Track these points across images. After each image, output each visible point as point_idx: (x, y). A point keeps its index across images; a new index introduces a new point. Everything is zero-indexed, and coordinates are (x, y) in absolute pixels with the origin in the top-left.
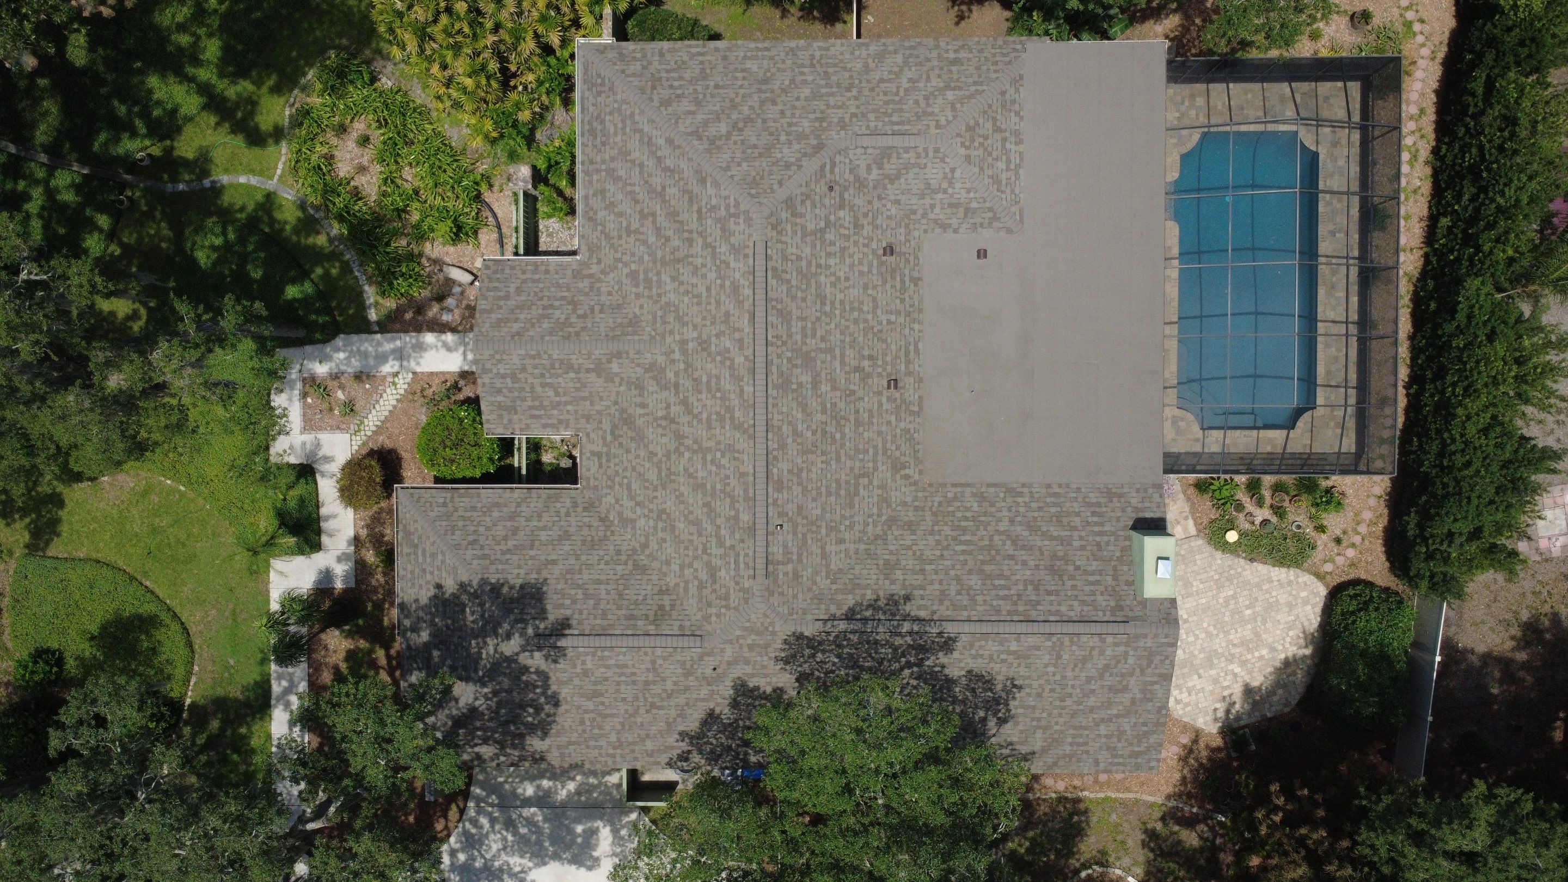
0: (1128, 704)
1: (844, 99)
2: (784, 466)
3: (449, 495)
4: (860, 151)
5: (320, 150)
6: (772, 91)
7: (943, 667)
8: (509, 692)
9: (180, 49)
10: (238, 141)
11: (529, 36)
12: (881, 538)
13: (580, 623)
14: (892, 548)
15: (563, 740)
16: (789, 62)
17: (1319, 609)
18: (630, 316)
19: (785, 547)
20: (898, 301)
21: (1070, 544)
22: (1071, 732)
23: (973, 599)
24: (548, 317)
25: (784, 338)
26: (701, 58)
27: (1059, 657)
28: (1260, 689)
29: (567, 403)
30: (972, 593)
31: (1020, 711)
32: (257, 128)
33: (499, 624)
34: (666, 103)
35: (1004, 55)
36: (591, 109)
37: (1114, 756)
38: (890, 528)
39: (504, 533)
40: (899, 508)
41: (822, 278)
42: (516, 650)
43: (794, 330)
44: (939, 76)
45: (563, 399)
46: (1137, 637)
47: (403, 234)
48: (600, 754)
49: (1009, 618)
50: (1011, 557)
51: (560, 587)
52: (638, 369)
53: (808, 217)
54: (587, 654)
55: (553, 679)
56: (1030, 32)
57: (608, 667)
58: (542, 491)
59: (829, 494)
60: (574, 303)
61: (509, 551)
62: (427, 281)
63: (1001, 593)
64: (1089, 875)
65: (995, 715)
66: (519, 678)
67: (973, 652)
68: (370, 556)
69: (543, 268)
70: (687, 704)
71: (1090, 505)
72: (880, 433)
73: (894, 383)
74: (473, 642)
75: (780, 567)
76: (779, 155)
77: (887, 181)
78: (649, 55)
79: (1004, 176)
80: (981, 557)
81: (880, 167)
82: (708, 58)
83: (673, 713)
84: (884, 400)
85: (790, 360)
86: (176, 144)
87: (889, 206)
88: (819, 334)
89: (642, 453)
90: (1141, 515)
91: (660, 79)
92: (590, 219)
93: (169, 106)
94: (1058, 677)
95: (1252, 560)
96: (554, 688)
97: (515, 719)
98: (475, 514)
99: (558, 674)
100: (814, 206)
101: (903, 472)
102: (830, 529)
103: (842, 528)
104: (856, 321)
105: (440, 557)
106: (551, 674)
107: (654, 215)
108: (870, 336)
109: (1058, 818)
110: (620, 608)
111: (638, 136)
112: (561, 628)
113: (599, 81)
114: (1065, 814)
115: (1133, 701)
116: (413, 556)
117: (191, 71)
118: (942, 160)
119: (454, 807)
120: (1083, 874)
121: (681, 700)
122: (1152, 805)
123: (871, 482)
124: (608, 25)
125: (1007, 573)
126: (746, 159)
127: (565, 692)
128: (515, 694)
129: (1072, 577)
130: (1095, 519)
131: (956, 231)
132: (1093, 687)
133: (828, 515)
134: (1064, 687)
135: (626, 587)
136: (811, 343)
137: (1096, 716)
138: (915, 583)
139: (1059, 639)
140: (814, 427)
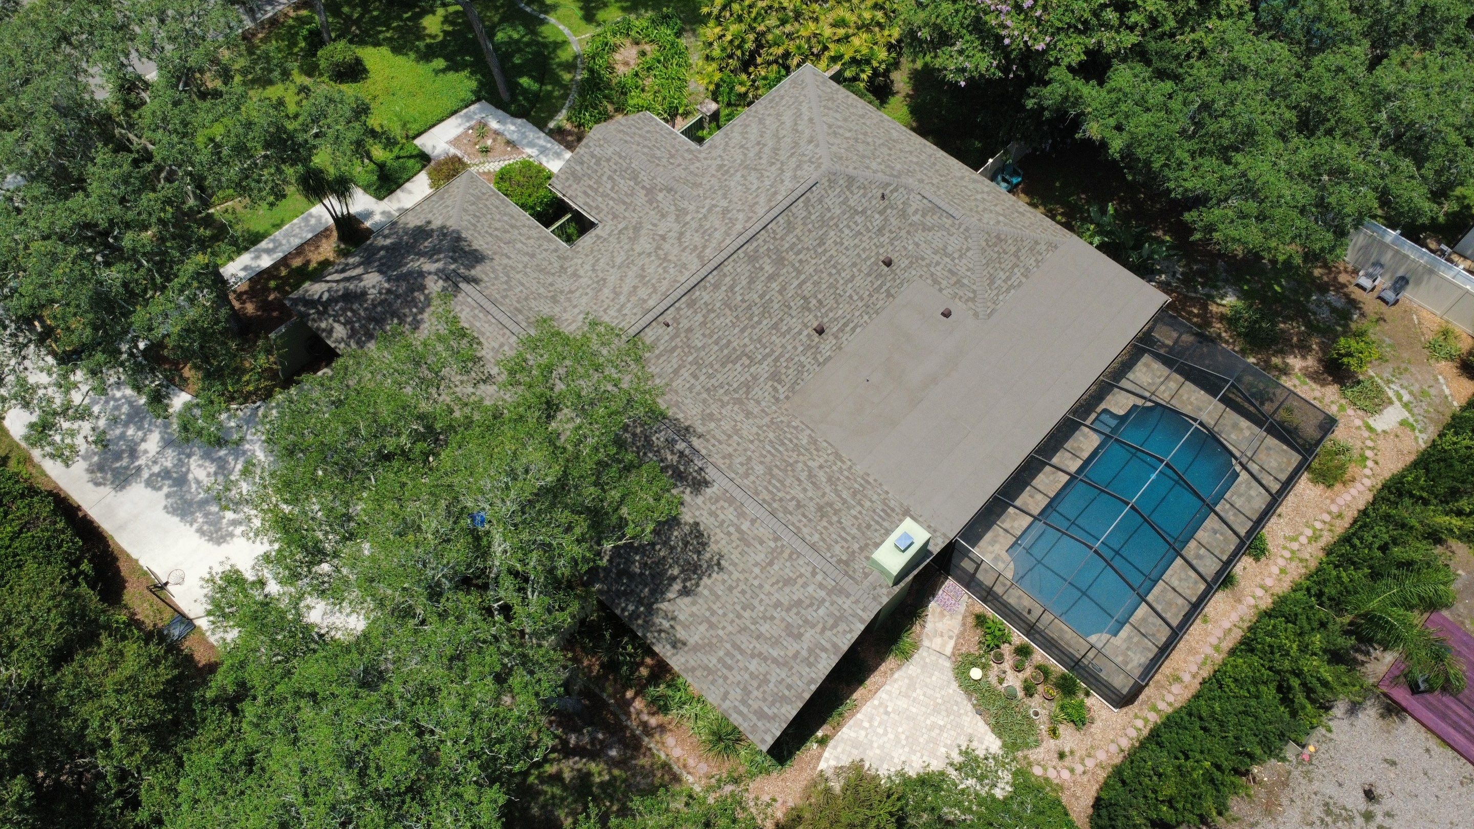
0: (790, 655)
1: (934, 176)
2: (706, 297)
5: (617, 41)
6: (894, 146)
7: (682, 503)
8: (398, 297)
10: (580, 13)
12: (724, 403)
13: (486, 287)
14: (724, 411)
16: (918, 146)
18: (698, 182)
19: (658, 340)
20: (868, 293)
21: (848, 509)
22: (728, 646)
23: (747, 474)
24: (650, 148)
25: (778, 236)
26: (868, 112)
27: (771, 564)
29: (612, 199)
30: (750, 471)
31: (706, 592)
32: (594, 15)
33: (439, 255)
34: (827, 108)
36: (782, 92)
37: (744, 702)
38: (735, 404)
39: (498, 227)
40: (752, 402)
41: (832, 233)
42: (433, 271)
43: (788, 238)
44: (1003, 210)
45: (613, 195)
46: (841, 592)
49: (760, 502)
50: (799, 480)
51: (497, 267)
52: (673, 208)
53: (855, 197)
54: (470, 306)
55: (431, 308)
59: (716, 343)
60: (672, 156)
61: (490, 234)
65: (684, 581)
66: (413, 291)
67: (713, 508)
71: (886, 504)
72: (784, 347)
73: (820, 331)
74: (412, 256)
76: (868, 162)
77: (921, 227)
78: (840, 93)
79: (999, 282)
80: (778, 463)
81: (924, 215)
82: (872, 114)
84: (805, 333)
85: (769, 249)
87: (910, 242)
88: (801, 256)
89: (627, 247)
91: (834, 101)
92: (726, 135)
94: (756, 583)
95: (978, 712)
96: (426, 315)
97: (380, 321)
100: (864, 196)
101: (776, 384)
102: (695, 362)
103: (704, 371)
104: (830, 274)
106: (433, 304)
107: (765, 145)
108: (832, 291)
109: (649, 780)
110: (518, 302)
111: (795, 111)
112: (472, 280)
114: (657, 781)
115: (796, 656)
116: (436, 203)
118: (966, 239)
123: (749, 366)
124: (831, 73)
125: (787, 483)
126: (846, 150)
127: (428, 324)
128: (399, 301)
129: (831, 524)
131: (940, 290)
132: (775, 614)
133: (703, 353)
134: (755, 595)
135: (535, 299)
136: (791, 256)
137: (758, 646)
138: (718, 437)
139: (783, 546)
140: (746, 298)
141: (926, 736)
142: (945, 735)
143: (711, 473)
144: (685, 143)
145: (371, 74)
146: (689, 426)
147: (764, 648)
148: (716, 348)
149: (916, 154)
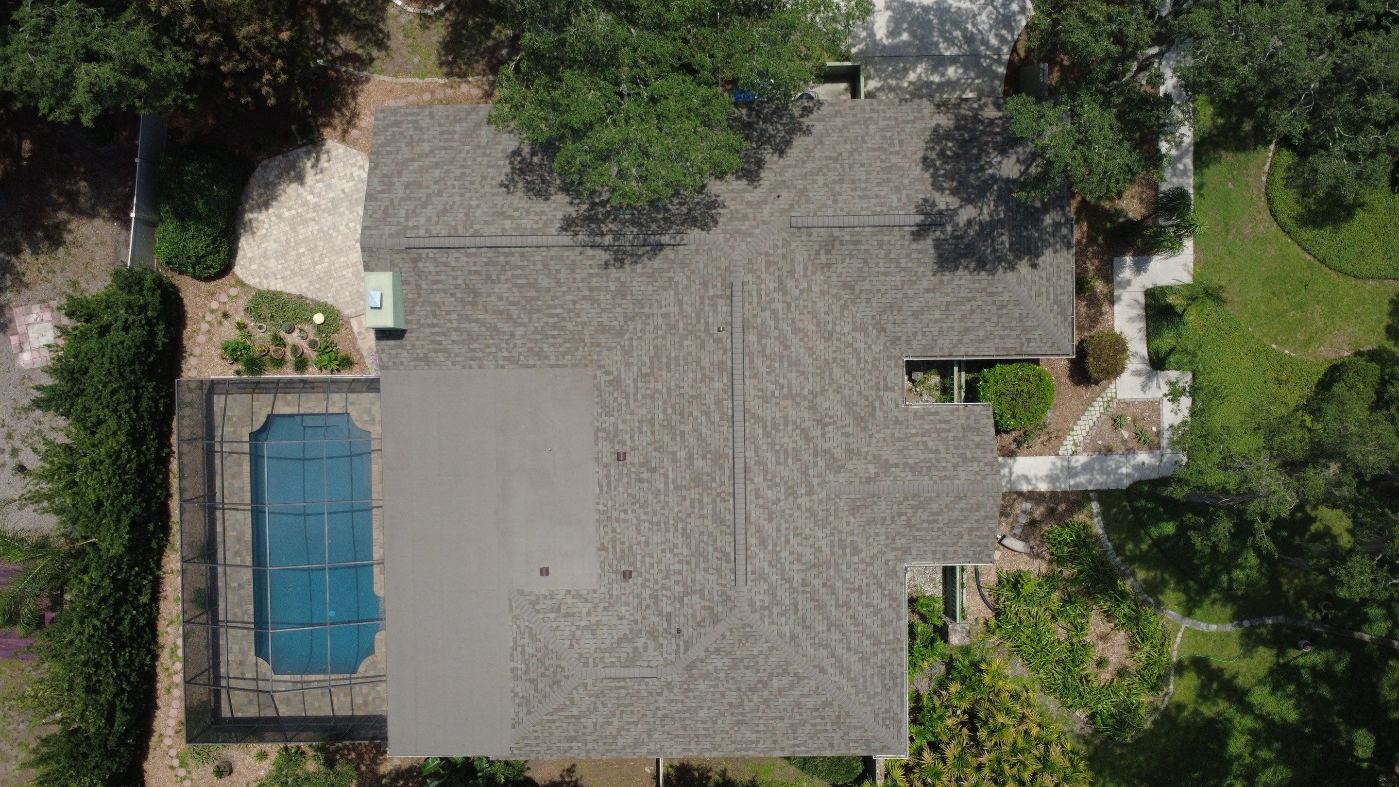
0: (404, 172)
1: (668, 708)
2: (717, 385)
3: (1025, 349)
4: (654, 664)
5: (1141, 655)
6: (732, 714)
7: (571, 203)
8: (969, 170)
9: (1268, 745)
10: (1216, 663)
11: (950, 760)
12: (629, 318)
13: (903, 237)
14: (619, 310)
15: (919, 125)
16: (718, 739)
17: (240, 253)
18: (858, 515)
19: (715, 311)
20: (618, 530)
21: (460, 316)
22: (455, 144)
23: (545, 266)
24: (933, 514)
25: (718, 499)
26: (796, 742)
27: (467, 215)
28: (291, 181)
29: (916, 435)
30: (546, 272)
31: (501, 163)
32: (1199, 673)
33: (977, 234)
34: (827, 704)
35: (529, 745)
36: (894, 697)
37: (416, 122)
38: (621, 327)
39: (974, 316)
40: (614, 345)
41: (685, 551)
42: (961, 211)
43: (710, 507)
44: (585, 727)
45: (919, 439)
46: (398, 235)
47: (1067, 580)
48: (884, 112)
49: (513, 250)
50: (512, 303)
51: (922, 269)
52: (851, 467)
53: (699, 606)
54: (896, 208)
55: (928, 184)
56: (507, 763)
57: (877, 196)
58: (938, 354)
59: (677, 359)
60: (909, 525)
61: (969, 300)
62: (1044, 539)
63: (520, 272)
64: (437, 6)
65: (524, 159)
66: (960, 183)
67: (544, 218)
68: (1099, 286)
69: (938, 556)
70: (804, 162)
71: (444, 351)
72: (632, 413)
73: (621, 457)
74: (1002, 216)
75: (720, 293)
76: (725, 660)
77: (630, 636)
78: (843, 745)
79: (526, 641)
80: (539, 303)
81: (636, 649)
82: (790, 742)
83: (817, 154)
84: (629, 442)
85: (714, 480)
86: (1275, 660)
87: (627, 615)
88: (688, 503)
89: (847, 392)
90: (398, 342)
91: (833, 724)
92: (895, 600)
93: (1279, 694)
94: (468, 195)
95: (301, 297)
96: (927, 175)
98: (1001, 333)
99: (923, 188)
100: (694, 616)
101: (611, 377)
102: (675, 326)
103: (664, 328)
104: (655, 513)
105: (1033, 294)
106: (930, 188)
107: (837, 606)
108: (642, 500)
109: (466, 57)
110: (867, 251)
111: (852, 676)
112: (920, 232)
113: (887, 722)
114: (460, 61)
115: (400, 174)
116: (1059, 292)
117: (1258, 725)
119: (1022, 54)
120: (442, 7)
121: (809, 166)
122: (382, 72)
123: (640, 369)
124: (880, 770)
125: (515, 290)
126: (755, 656)
127: (917, 170)
128: (964, 168)
129: (457, 287)
130: (438, 338)
131: (568, 592)
132: (436, 187)
133: (677, 339)
134: (462, 186)
135: (861, 269)
136: (694, 494)
137: (433, 160)
138: (598, 279)
139: (467, 231)
140: (691, 419)
141: (321, 248)
142: (309, 261)
143: (566, 239)
146: (622, 266)
149: (709, 725)
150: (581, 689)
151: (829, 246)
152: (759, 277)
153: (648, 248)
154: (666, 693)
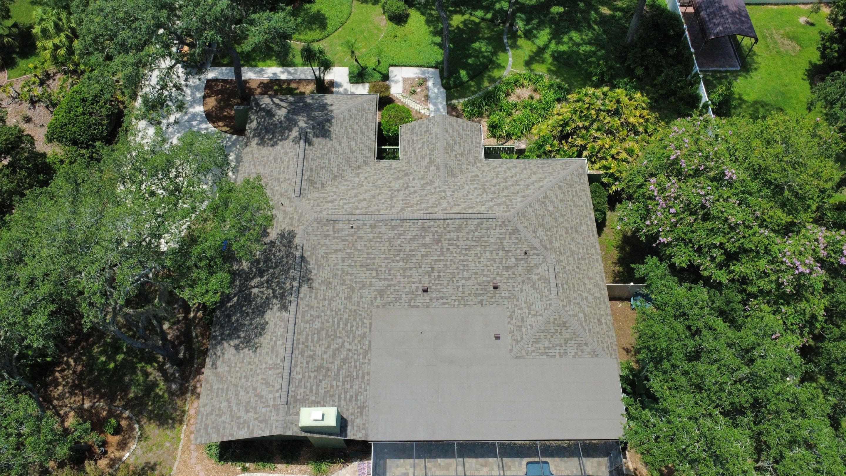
0: (238, 415)
1: (572, 265)
2: (383, 229)
3: (373, 111)
4: (546, 268)
5: (526, 83)
6: (572, 233)
7: (272, 309)
8: (281, 127)
9: (562, 38)
10: (527, 58)
12: (343, 283)
13: (311, 150)
14: (338, 287)
15: (255, 151)
16: (588, 243)
18: (457, 175)
19: (342, 230)
20: (470, 292)
21: (334, 379)
22: (226, 386)
23: (307, 322)
24: (455, 142)
25: (448, 229)
26: (584, 206)
27: (270, 369)
29: (415, 153)
30: (311, 322)
31: (242, 355)
32: (532, 64)
33: (313, 121)
34: (560, 187)
35: (608, 348)
36: (554, 164)
38: (348, 288)
39: (355, 128)
40: (359, 293)
41: (479, 249)
42: (300, 127)
43: (452, 234)
44: (591, 312)
45: (417, 151)
46: (277, 410)
49: (295, 338)
50: (329, 346)
51: (328, 145)
52: (431, 177)
53: (509, 241)
54: (295, 152)
55: (285, 142)
57: (288, 162)
59: (368, 254)
60: (462, 154)
61: (346, 129)
63: (310, 337)
64: (135, 429)
65: (241, 342)
66: (286, 129)
67: (278, 322)
72: (399, 282)
73: (425, 291)
74: (305, 114)
75: (332, 227)
76: (540, 229)
77: (532, 284)
78: (583, 186)
79: (541, 345)
80: (330, 330)
81: (539, 279)
84: (417, 285)
85: (437, 231)
86: (523, 39)
87: (519, 286)
88: (451, 247)
89: (391, 179)
90: (349, 424)
91: (571, 187)
93: (538, 35)
94: (259, 371)
96: (281, 143)
97: (267, 132)
98: (364, 120)
99: (287, 143)
100: (516, 244)
101: (378, 296)
102: (349, 254)
103: (350, 261)
104: (458, 268)
105: (345, 105)
106: (287, 141)
107: (506, 182)
108: (451, 276)
109: (172, 411)
110: (316, 166)
111: (543, 177)
112: (308, 142)
113: (567, 165)
114: (174, 415)
115: (239, 418)
117: (553, 42)
118: (545, 309)
119: (229, 129)
120: (136, 426)
123: (373, 277)
124: (594, 173)
125: (321, 342)
126: (536, 215)
127: (278, 148)
128: (280, 129)
129: (315, 377)
130: (348, 397)
131: (509, 323)
132: (250, 392)
133: (357, 253)
134: (253, 376)
135: (326, 171)
136: (446, 243)
137: (233, 398)
138: (319, 295)
139: (281, 366)
140: (403, 245)
143: (293, 307)
144: (479, 153)
145: (406, 25)
146: (312, 279)
147: (234, 402)
148: (366, 256)
149: (580, 246)
150: (566, 309)
151: (312, 183)
152: (325, 209)
153: (303, 264)
154: (563, 264)
